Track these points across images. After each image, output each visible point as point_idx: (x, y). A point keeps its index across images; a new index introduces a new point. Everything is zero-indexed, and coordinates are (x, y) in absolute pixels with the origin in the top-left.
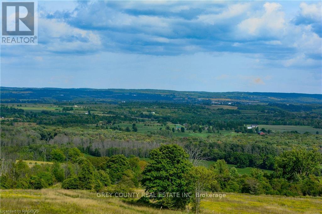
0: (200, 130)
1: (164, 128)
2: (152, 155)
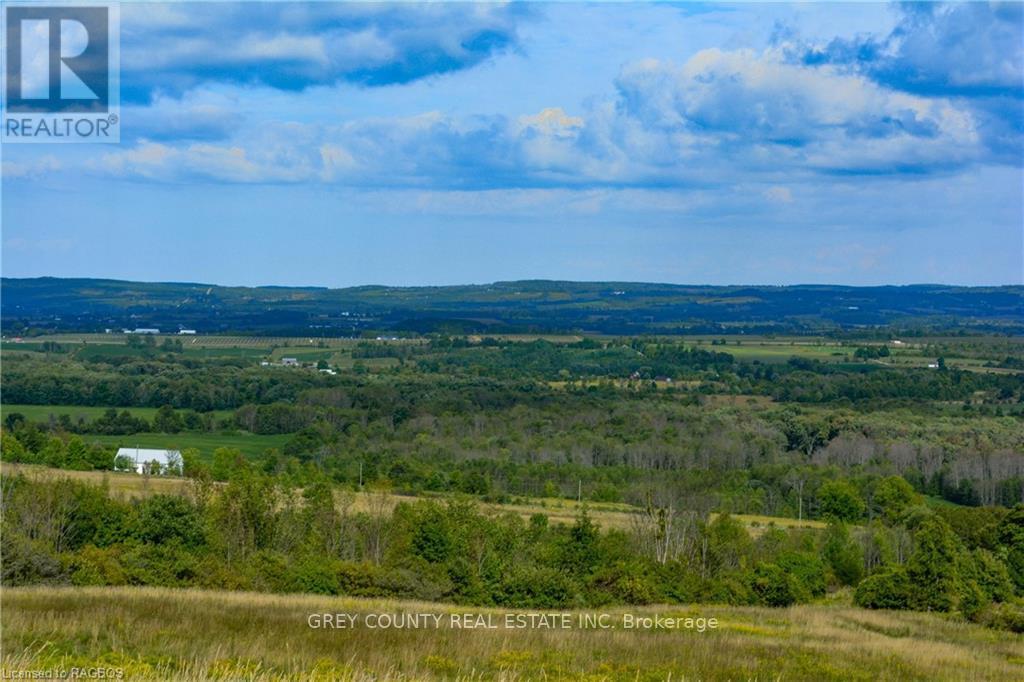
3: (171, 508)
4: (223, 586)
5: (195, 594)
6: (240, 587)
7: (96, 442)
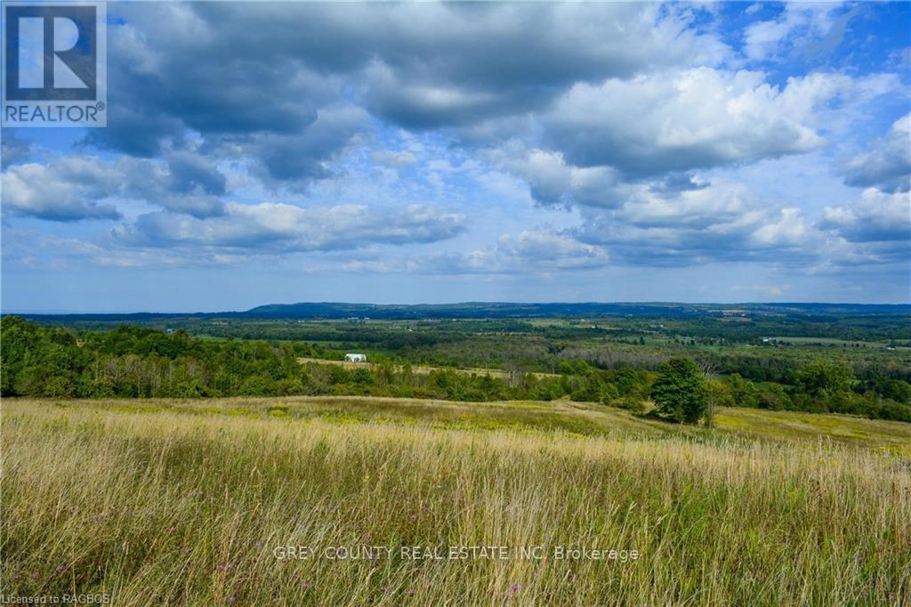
0: (711, 343)
1: (673, 341)
2: (661, 368)
3: (362, 372)
4: (378, 396)
5: (370, 398)
6: (383, 396)
7: (340, 352)
